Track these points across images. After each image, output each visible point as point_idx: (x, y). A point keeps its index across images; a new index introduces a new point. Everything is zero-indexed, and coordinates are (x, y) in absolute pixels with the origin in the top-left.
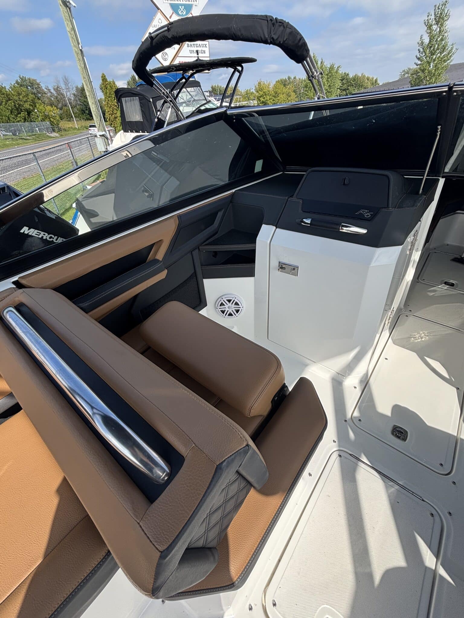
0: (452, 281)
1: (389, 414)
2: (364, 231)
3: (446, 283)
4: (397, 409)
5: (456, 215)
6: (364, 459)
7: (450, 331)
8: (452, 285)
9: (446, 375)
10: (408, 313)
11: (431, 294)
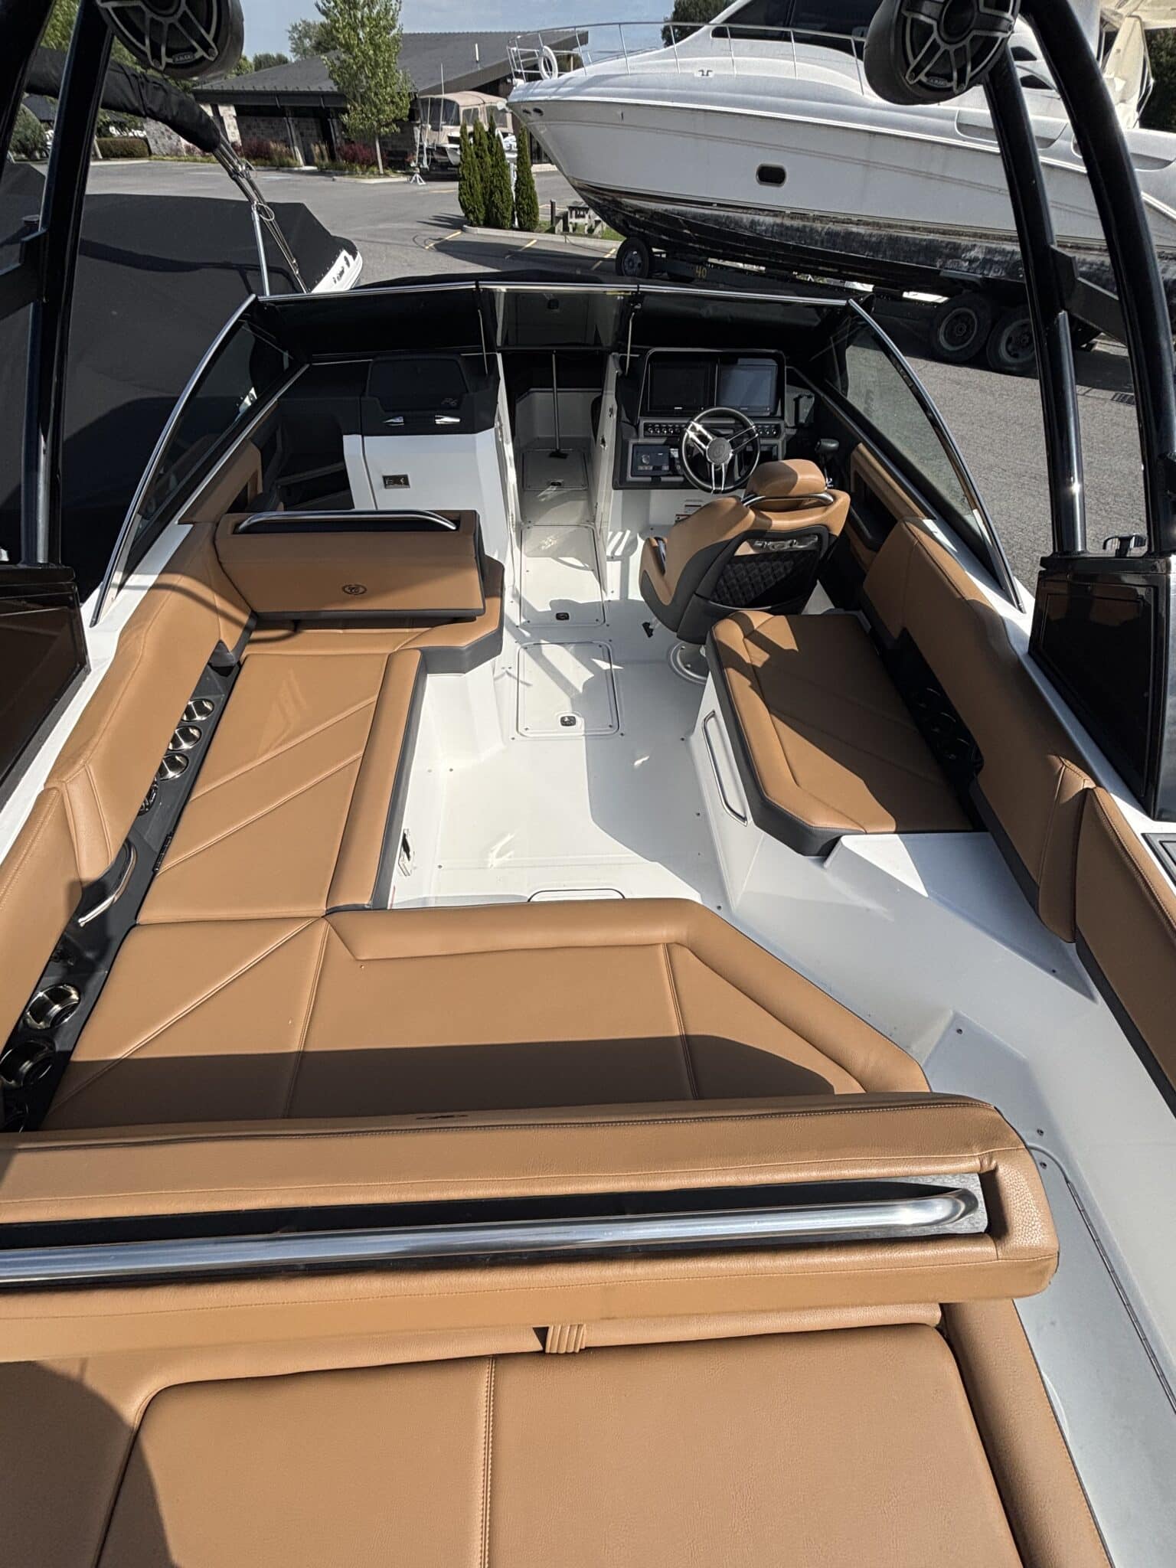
0: (560, 481)
1: (550, 609)
2: (458, 420)
3: (554, 484)
4: (552, 604)
5: (531, 395)
6: (543, 642)
7: (572, 529)
8: (559, 484)
9: (581, 565)
10: (530, 525)
11: (543, 500)
